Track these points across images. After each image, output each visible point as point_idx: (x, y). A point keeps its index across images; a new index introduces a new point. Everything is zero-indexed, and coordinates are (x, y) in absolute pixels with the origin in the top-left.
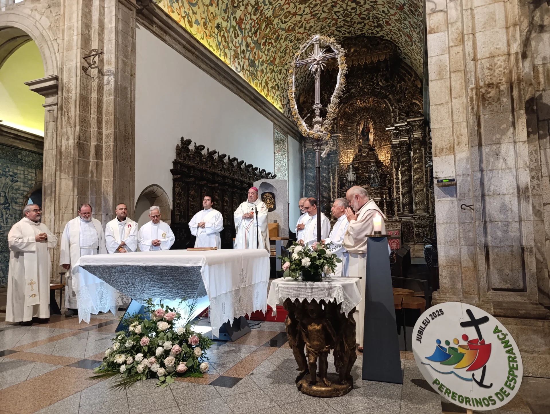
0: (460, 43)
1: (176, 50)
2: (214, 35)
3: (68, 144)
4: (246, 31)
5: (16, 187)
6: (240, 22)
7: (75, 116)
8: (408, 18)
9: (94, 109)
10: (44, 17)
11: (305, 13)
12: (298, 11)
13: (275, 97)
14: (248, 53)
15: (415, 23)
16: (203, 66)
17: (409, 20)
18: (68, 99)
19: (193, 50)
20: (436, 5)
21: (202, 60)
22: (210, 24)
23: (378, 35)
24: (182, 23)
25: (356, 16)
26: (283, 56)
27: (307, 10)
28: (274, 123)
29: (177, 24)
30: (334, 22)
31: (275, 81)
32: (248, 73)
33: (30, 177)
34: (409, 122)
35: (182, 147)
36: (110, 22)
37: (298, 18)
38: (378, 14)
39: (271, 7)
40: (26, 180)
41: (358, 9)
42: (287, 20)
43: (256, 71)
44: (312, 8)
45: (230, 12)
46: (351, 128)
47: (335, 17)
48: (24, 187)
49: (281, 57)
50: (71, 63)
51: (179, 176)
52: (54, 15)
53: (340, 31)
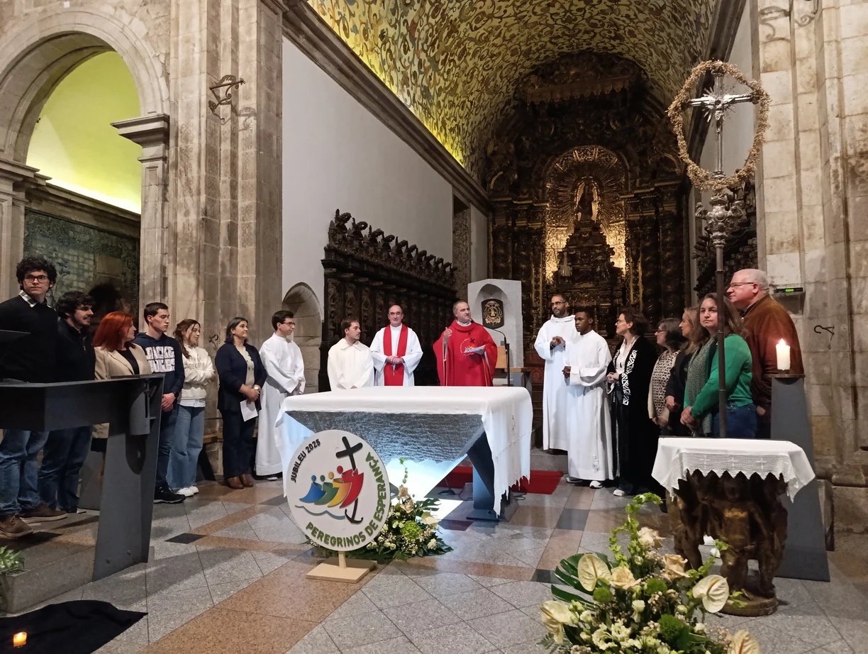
0: (813, 90)
1: (329, 73)
2: (376, 49)
3: (188, 221)
4: (420, 43)
5: (67, 282)
6: (412, 28)
7: (199, 178)
8: (666, 27)
9: (224, 167)
10: (136, 20)
11: (506, 15)
12: (496, 11)
13: (455, 145)
14: (421, 76)
15: (678, 35)
16: (363, 97)
17: (668, 31)
18: (186, 152)
19: (351, 73)
20: (774, 30)
21: (363, 88)
22: (372, 31)
23: (614, 51)
24: (336, 29)
25: (584, 22)
26: (469, 80)
27: (510, 11)
28: (454, 186)
29: (330, 30)
30: (548, 29)
31: (456, 120)
32: (421, 107)
33: (86, 267)
34: (658, 187)
35: (338, 226)
36: (249, 32)
37: (496, 22)
38: (619, 19)
39: (458, 4)
40: (81, 271)
41: (588, 11)
42: (478, 25)
43: (431, 105)
44: (518, 7)
45: (400, 12)
46: (564, 193)
47: (551, 22)
48: (78, 281)
49: (465, 83)
50: (191, 96)
51: (334, 270)
52: (153, 17)
53: (554, 44)
